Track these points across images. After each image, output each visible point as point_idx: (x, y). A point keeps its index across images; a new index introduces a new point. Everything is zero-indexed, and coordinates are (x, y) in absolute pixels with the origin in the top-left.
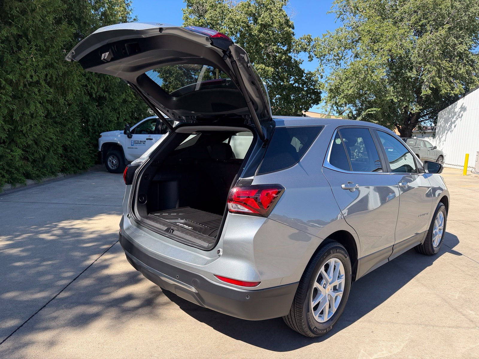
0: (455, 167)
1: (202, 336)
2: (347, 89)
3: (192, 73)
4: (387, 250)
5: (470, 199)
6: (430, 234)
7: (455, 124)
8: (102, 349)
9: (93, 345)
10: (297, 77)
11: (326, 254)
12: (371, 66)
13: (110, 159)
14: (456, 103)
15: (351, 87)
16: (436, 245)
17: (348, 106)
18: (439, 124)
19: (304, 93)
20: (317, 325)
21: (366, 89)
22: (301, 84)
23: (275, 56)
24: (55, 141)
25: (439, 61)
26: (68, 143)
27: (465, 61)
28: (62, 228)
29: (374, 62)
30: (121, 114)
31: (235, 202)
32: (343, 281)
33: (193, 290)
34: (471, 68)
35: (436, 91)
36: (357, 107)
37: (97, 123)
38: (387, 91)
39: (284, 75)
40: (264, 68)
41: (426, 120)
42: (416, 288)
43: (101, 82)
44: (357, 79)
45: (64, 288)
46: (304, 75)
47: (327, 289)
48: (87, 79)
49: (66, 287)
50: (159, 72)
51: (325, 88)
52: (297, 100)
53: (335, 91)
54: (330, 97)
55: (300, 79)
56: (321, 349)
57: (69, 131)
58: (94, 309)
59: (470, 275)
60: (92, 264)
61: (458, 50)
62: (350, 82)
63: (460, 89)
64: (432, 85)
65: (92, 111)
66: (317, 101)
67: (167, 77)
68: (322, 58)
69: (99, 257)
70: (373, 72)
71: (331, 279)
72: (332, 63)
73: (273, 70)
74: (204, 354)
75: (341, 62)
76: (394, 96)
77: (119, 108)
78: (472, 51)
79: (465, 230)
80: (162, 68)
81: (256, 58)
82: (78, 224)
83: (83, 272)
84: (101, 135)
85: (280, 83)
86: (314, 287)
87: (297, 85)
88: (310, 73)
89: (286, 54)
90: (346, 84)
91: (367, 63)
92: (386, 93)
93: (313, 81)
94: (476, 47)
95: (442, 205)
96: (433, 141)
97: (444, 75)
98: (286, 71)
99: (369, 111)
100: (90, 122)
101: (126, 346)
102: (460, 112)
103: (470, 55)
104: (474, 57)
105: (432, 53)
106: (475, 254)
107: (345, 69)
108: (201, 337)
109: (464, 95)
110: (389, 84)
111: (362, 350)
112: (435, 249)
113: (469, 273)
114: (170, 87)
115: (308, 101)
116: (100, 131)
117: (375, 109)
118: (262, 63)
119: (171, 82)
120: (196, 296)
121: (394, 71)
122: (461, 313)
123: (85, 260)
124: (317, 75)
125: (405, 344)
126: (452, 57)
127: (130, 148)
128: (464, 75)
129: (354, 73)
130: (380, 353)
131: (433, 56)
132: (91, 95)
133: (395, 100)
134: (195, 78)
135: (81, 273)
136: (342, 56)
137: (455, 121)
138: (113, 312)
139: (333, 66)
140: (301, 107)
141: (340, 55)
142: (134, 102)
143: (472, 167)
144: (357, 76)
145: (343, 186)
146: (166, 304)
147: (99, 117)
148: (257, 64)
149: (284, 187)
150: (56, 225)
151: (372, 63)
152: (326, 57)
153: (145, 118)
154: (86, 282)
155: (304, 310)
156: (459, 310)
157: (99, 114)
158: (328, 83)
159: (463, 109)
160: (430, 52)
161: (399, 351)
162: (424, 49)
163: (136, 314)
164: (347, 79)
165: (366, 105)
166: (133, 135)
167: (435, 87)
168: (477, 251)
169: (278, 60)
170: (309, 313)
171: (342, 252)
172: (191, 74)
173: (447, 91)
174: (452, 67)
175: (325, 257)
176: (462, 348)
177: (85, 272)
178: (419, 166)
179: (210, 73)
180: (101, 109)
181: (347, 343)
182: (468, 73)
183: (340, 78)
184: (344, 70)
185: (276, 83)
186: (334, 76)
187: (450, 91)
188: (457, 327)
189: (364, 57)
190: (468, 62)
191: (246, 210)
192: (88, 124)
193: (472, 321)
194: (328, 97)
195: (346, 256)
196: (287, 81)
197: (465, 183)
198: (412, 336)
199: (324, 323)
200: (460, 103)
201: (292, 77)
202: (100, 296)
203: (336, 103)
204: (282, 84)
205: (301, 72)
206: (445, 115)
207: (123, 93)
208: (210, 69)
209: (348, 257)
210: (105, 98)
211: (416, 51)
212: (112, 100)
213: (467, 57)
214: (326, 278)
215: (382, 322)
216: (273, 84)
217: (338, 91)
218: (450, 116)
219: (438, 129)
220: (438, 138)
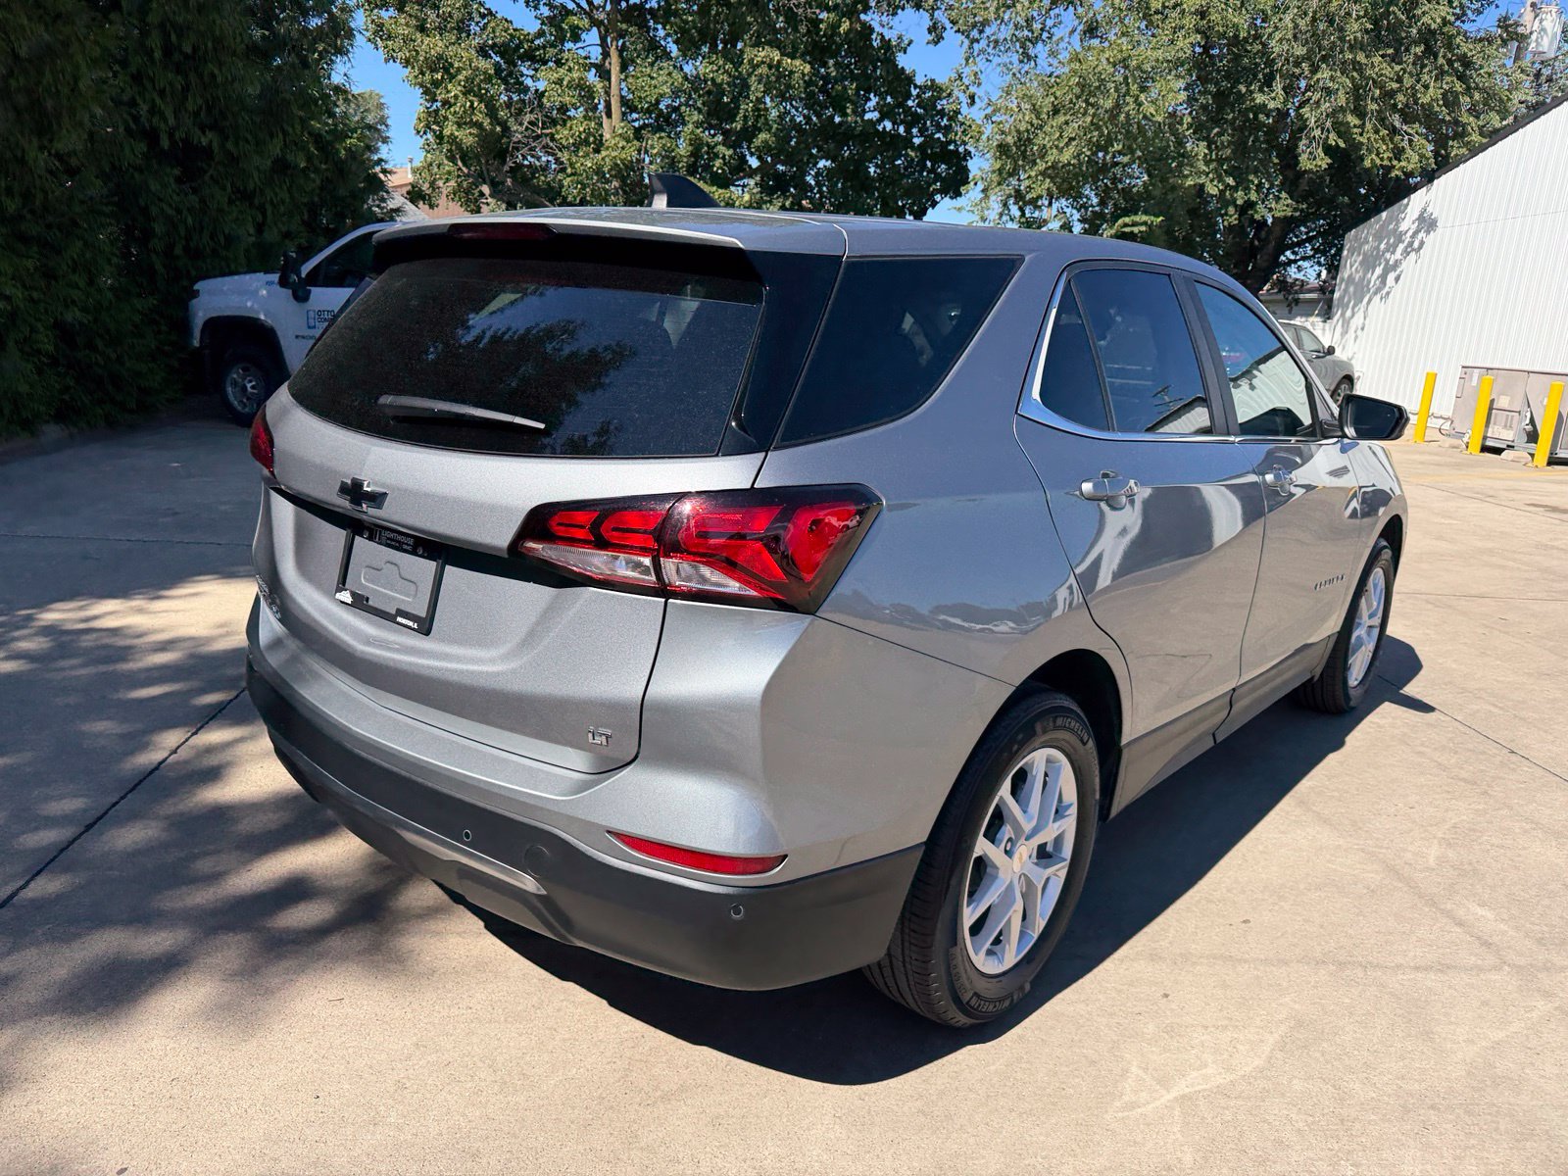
1: (566, 1036)
2: (1057, 147)
3: (525, 72)
4: (1211, 708)
5: (1443, 521)
6: (1342, 644)
7: (1399, 270)
8: (186, 1102)
9: (148, 1090)
10: (889, 99)
11: (1020, 737)
12: (1139, 68)
13: (235, 376)
14: (1405, 201)
15: (1072, 139)
16: (1356, 680)
17: (1055, 205)
18: (1345, 273)
19: (912, 154)
20: (981, 986)
21: (1117, 147)
22: (902, 122)
23: (816, 22)
24: (22, 306)
25: (1361, 57)
26: (72, 315)
27: (1441, 61)
28: (50, 630)
29: (1150, 52)
30: (269, 212)
31: (689, 553)
32: (1069, 825)
33: (528, 883)
34: (1459, 87)
35: (1344, 159)
36: (1086, 209)
37: (183, 242)
38: (1185, 157)
39: (845, 88)
40: (779, 62)
41: (1304, 259)
42: (1299, 832)
43: (188, 91)
44: (1091, 111)
45: (48, 862)
46: (914, 92)
47: (1016, 856)
48: (133, 77)
49: (55, 857)
50: (407, 63)
51: (984, 137)
52: (889, 178)
53: (1016, 153)
54: (1000, 174)
55: (902, 105)
56: (993, 1068)
57: (74, 271)
58: (156, 942)
59: (1464, 780)
60: (160, 763)
61: (1425, 19)
62: (1067, 123)
63: (1422, 156)
64: (1333, 139)
65: (160, 200)
66: (955, 184)
67: (436, 84)
68: (975, 34)
69: (187, 740)
70: (1143, 89)
71: (1034, 823)
72: (1010, 54)
73: (807, 68)
74: (573, 1108)
75: (1040, 50)
76: (1207, 174)
77: (261, 190)
78: (1466, 27)
79: (1436, 625)
80: (416, 51)
81: (750, 24)
82: (113, 614)
83: (122, 798)
84: (196, 287)
85: (832, 117)
86: (975, 855)
87: (888, 125)
88: (933, 86)
89: (852, 14)
90: (1052, 127)
91: (1125, 55)
92: (1180, 165)
93: (942, 113)
94: (1482, 13)
95: (1385, 547)
96: (1324, 330)
97: (1375, 107)
98: (853, 78)
99: (1126, 225)
100: (156, 241)
101: (279, 1088)
102: (1416, 233)
103: (1458, 40)
104: (1471, 47)
105: (1341, 30)
106: (1475, 707)
107: (1050, 76)
108: (564, 1040)
109: (1429, 177)
110: (1194, 133)
111: (1135, 1063)
112: (1352, 693)
113: (1464, 774)
114: (446, 118)
115: (926, 182)
116: (194, 273)
117: (1145, 218)
118: (770, 43)
119: (452, 101)
120: (539, 905)
121: (1212, 88)
122: (1449, 914)
123: (132, 753)
124: (956, 93)
125: (1276, 1035)
126: (1402, 44)
127: (303, 337)
128: (1437, 109)
129: (1083, 91)
130: (1195, 1074)
131: (1342, 39)
132: (151, 137)
133: (1212, 189)
134: (537, 90)
135: (114, 800)
136: (1042, 30)
137: (1397, 264)
138: (232, 950)
139: (1011, 63)
140: (900, 204)
141: (1037, 26)
142: (317, 170)
143: (1441, 417)
144: (1092, 100)
145: (1087, 487)
146: (432, 912)
147: (190, 220)
148: (753, 46)
149: (879, 495)
150: (30, 618)
151: (1141, 58)
152: (988, 31)
153: (355, 227)
154: (131, 836)
155: (940, 936)
156: (1442, 907)
157: (188, 209)
158: (993, 123)
159: (1427, 223)
160: (1332, 26)
161: (1258, 1062)
162: (1315, 12)
163: (321, 956)
164: (1056, 111)
165: (1115, 205)
166: (313, 289)
167: (1342, 145)
168: (1480, 698)
169: (824, 35)
170: (957, 950)
171: (1073, 724)
172: (522, 75)
173: (1382, 159)
174: (1399, 80)
175: (1015, 747)
176: (1463, 1044)
177: (129, 796)
178: (1323, 415)
179: (589, 70)
180: (195, 191)
181: (1080, 1041)
182: (1450, 101)
183: (1034, 105)
184: (1047, 79)
185: (819, 116)
186: (1013, 98)
187: (1390, 159)
188: (1444, 968)
189: (1116, 34)
190: (1450, 62)
191: (733, 586)
192: (150, 246)
193: (1487, 944)
194: (994, 172)
195: (1086, 738)
196: (854, 112)
197: (1420, 466)
198: (1297, 1006)
199: (1004, 974)
200: (1417, 201)
201: (872, 95)
202: (184, 888)
203: (1018, 196)
204: (837, 119)
205: (901, 81)
206: (1368, 242)
207: (272, 136)
208: (589, 58)
209: (1091, 744)
210: (208, 152)
211: (1287, 18)
212: (234, 160)
213: (1450, 46)
214: (1015, 819)
215: (1194, 960)
216: (808, 118)
217: (1026, 151)
218: (1382, 246)
219: (1340, 289)
220: (1338, 321)
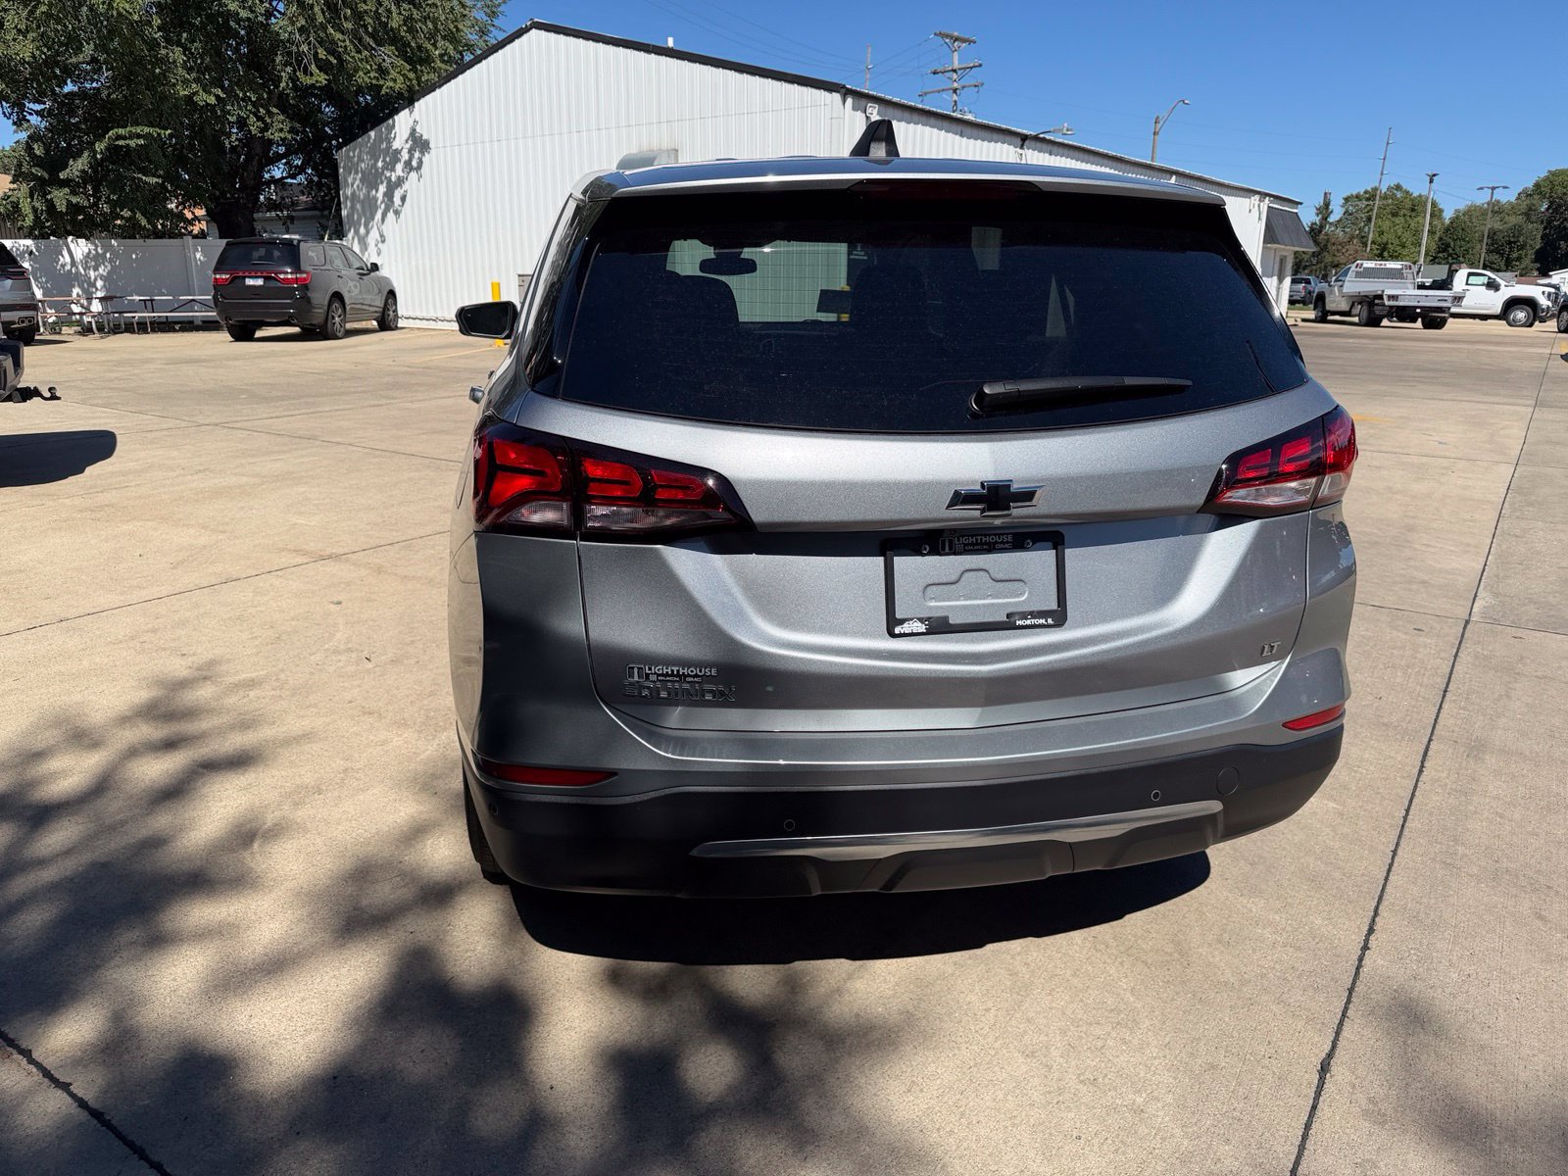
0: (432, 325)
7: (403, 189)
14: (391, 121)
18: (347, 191)
64: (322, 54)
99: (119, 137)
102: (411, 152)
109: (409, 99)
137: (400, 182)
159: (420, 144)
167: (333, 61)
206: (363, 161)
218: (380, 164)
219: (346, 207)
220: (353, 238)
